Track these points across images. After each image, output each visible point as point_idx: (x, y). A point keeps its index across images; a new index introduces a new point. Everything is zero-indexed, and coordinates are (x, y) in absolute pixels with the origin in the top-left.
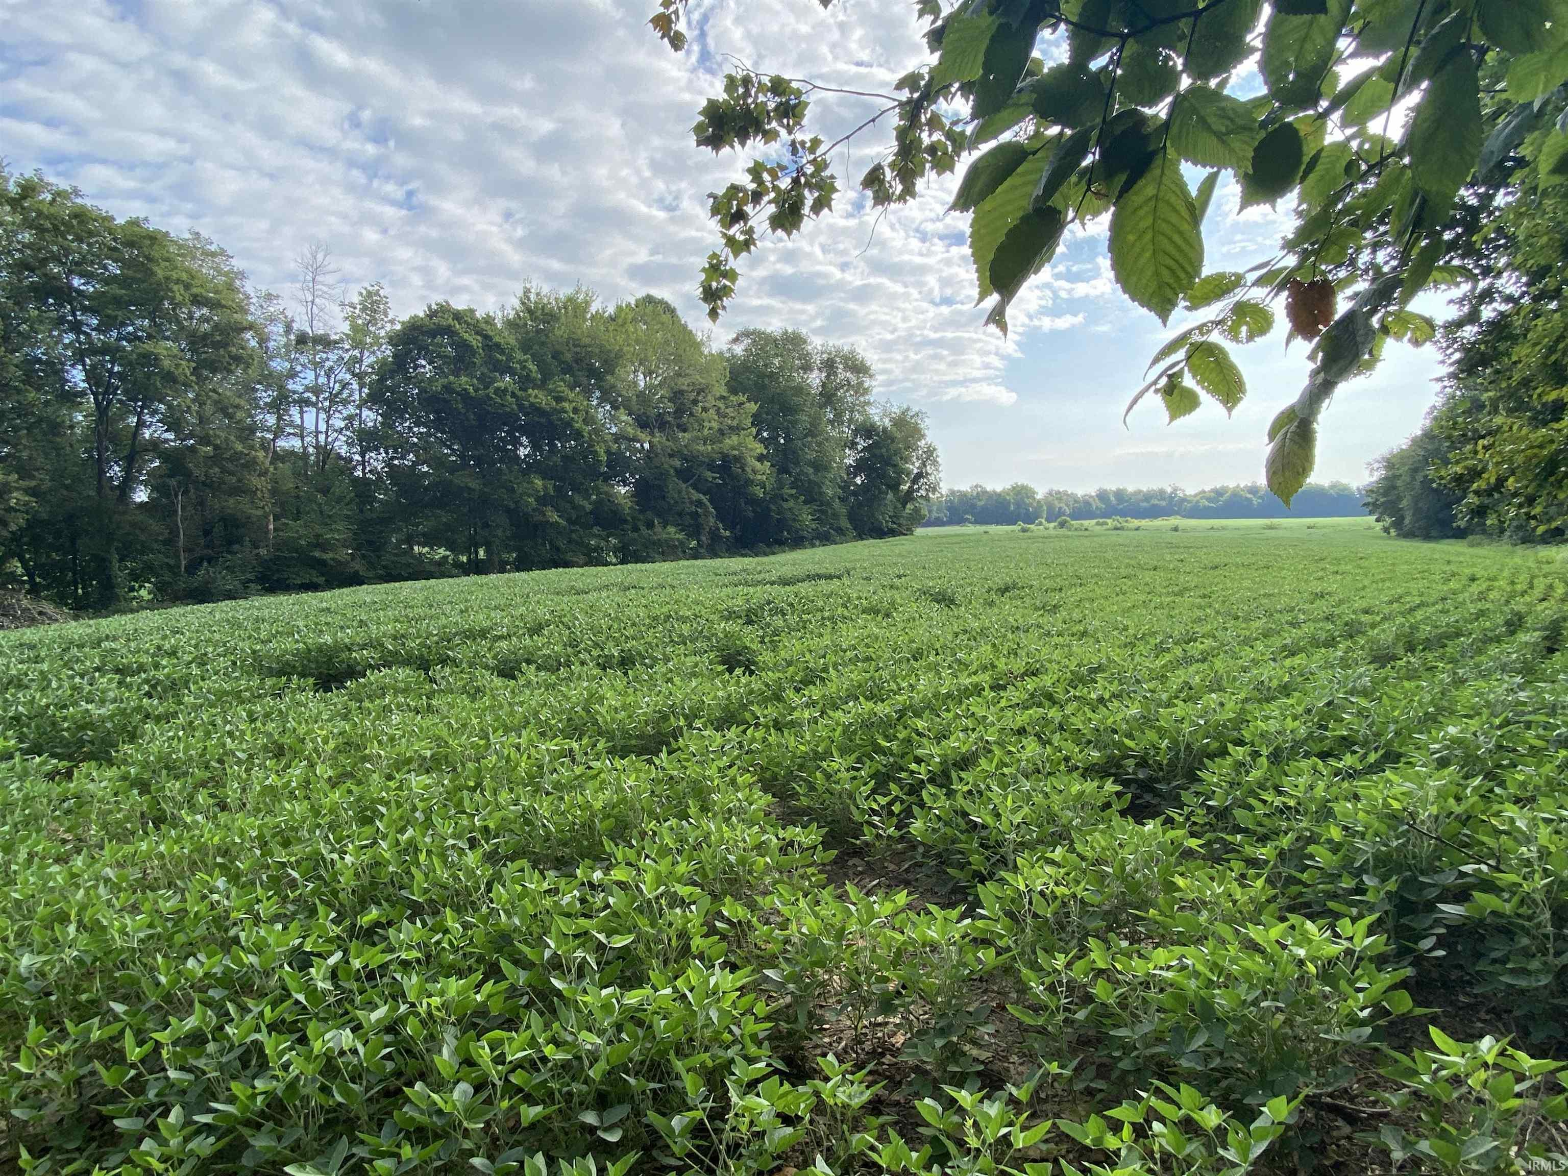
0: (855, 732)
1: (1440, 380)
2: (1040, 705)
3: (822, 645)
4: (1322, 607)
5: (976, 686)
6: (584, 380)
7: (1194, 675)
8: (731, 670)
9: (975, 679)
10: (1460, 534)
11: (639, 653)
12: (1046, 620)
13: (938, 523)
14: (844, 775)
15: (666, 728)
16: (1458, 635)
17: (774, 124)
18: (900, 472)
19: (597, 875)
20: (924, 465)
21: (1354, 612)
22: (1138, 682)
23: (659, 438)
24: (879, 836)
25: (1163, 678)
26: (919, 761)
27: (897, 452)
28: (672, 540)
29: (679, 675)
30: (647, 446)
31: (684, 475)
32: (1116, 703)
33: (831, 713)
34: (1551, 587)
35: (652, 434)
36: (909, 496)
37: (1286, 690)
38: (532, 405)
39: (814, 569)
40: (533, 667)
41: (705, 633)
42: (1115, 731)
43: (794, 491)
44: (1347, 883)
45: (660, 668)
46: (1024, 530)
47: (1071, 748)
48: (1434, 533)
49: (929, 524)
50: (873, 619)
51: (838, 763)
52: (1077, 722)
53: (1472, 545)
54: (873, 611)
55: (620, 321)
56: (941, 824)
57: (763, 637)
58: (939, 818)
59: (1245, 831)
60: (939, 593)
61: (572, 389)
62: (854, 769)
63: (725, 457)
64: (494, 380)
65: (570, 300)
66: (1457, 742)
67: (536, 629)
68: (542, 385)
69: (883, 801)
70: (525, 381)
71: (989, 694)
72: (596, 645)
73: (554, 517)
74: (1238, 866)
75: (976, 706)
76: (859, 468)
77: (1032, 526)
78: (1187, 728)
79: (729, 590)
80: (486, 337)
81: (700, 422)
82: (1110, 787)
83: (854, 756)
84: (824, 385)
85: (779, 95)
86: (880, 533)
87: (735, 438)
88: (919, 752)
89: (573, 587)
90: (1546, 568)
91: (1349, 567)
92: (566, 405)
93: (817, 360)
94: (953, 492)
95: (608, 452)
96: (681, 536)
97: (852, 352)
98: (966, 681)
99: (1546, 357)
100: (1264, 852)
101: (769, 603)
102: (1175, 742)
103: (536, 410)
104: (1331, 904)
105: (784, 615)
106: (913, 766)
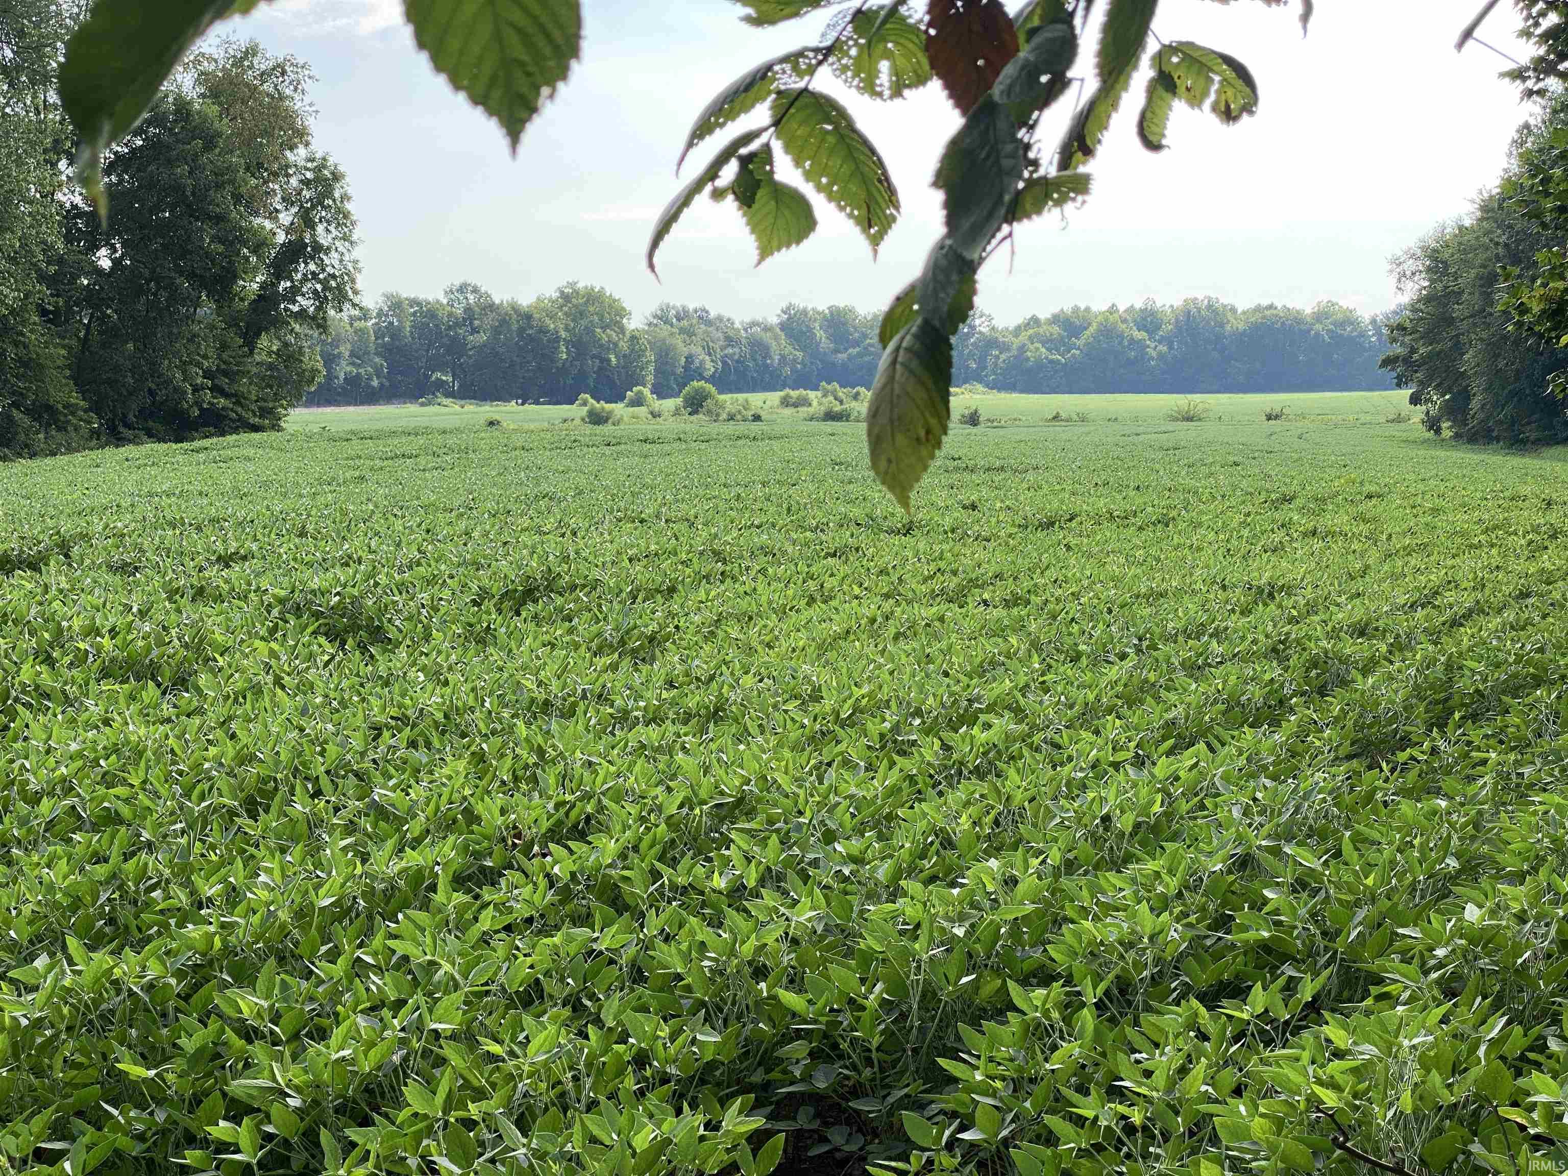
0: (50, 1046)
2: (584, 919)
4: (1269, 621)
5: (416, 877)
7: (959, 811)
9: (413, 858)
13: (356, 393)
18: (234, 238)
22: (829, 837)
25: (885, 824)
27: (224, 178)
32: (770, 897)
36: (264, 313)
37: (1152, 835)
42: (760, 973)
46: (597, 419)
47: (651, 1029)
49: (326, 397)
50: (132, 698)
54: (133, 669)
60: (340, 610)
71: (450, 899)
75: (412, 936)
76: (105, 220)
77: (618, 409)
78: (926, 951)
82: (739, 1121)
88: (239, 1086)
91: (1342, 520)
94: (396, 305)
98: (389, 866)
102: (898, 986)
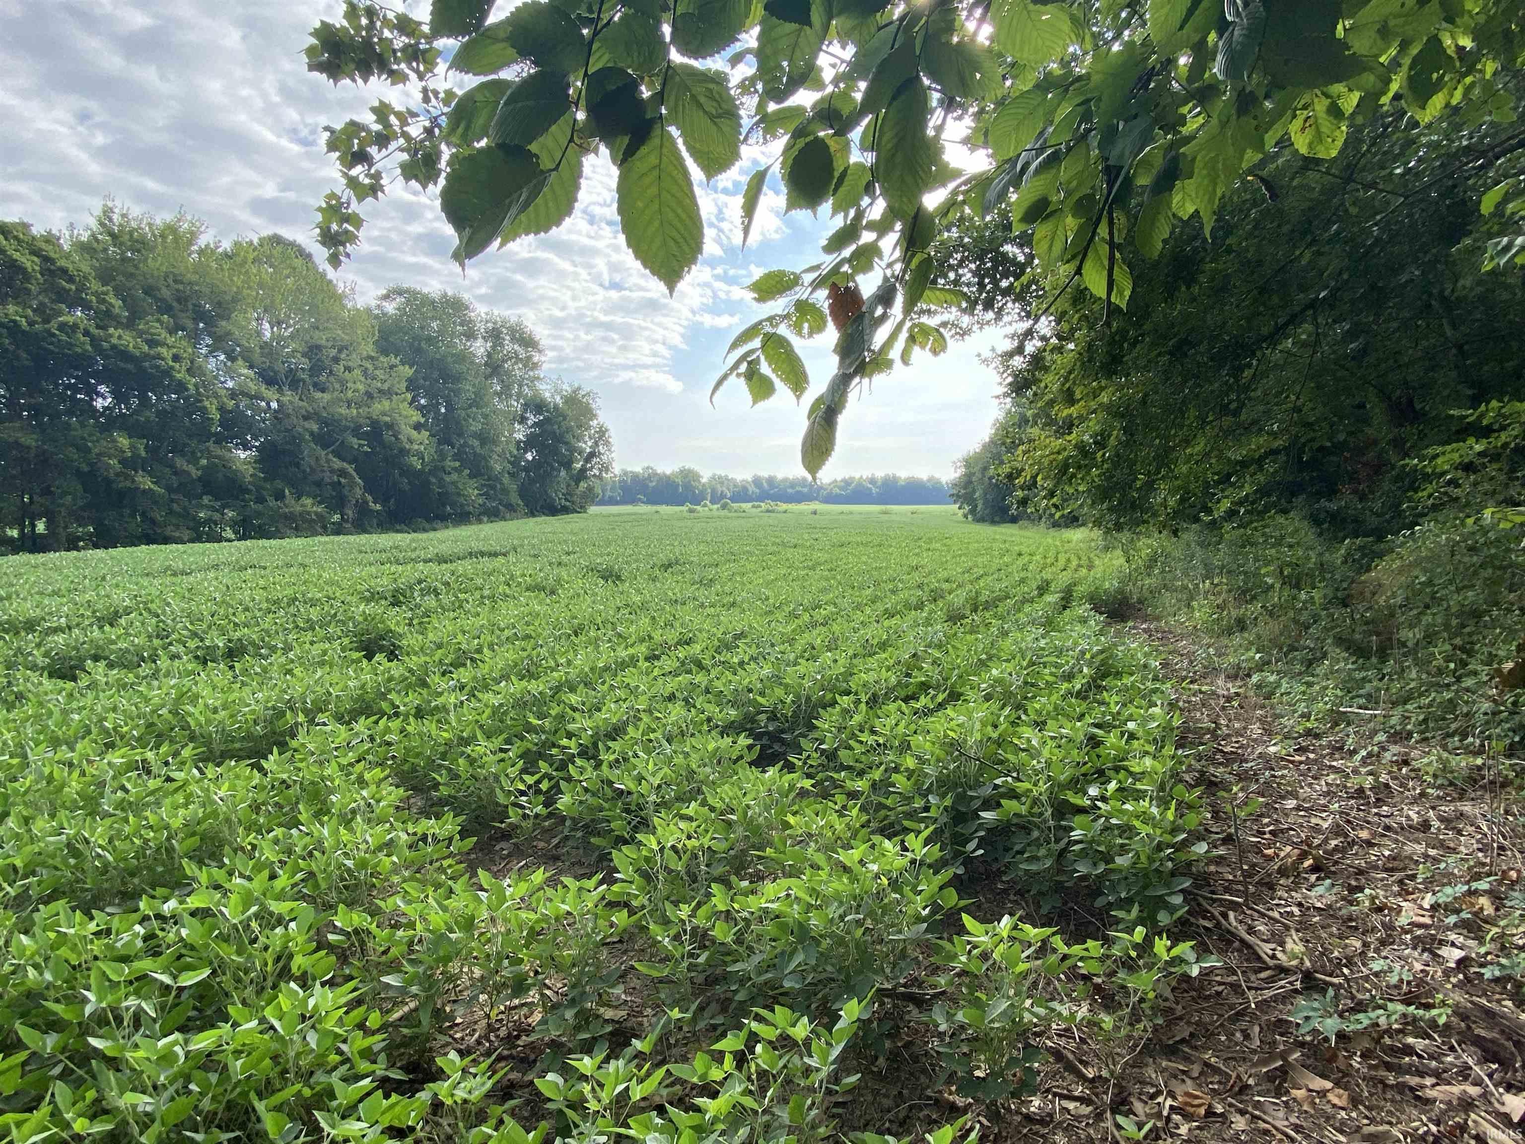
0: (505, 713)
1: (998, 397)
2: (689, 672)
3: (477, 625)
4: (917, 577)
5: (632, 657)
6: (190, 324)
7: (817, 637)
8: (369, 657)
9: (631, 651)
10: (1014, 520)
11: (253, 643)
12: (702, 594)
13: (612, 502)
14: (492, 758)
15: (280, 726)
16: (1007, 597)
17: (403, 66)
18: (573, 450)
19: (170, 906)
20: (596, 444)
21: (938, 581)
22: (773, 645)
23: (289, 396)
24: (525, 817)
25: (791, 641)
26: (570, 735)
27: (569, 429)
28: (309, 513)
29: (301, 665)
30: (274, 405)
31: (324, 441)
32: (753, 665)
33: (480, 695)
34: (1069, 560)
35: (280, 391)
36: (582, 475)
37: (883, 646)
38: (114, 347)
39: (476, 546)
40: (102, 664)
41: (340, 617)
42: (750, 691)
43: (457, 464)
44: (918, 804)
45: (278, 659)
46: (691, 511)
47: (712, 709)
48: (997, 519)
49: (602, 503)
50: (536, 597)
51: (482, 747)
52: (719, 685)
53: (1020, 528)
54: (537, 588)
55: (238, 260)
56: (588, 796)
57: (411, 619)
58: (586, 790)
59: (849, 768)
60: (606, 570)
61: (172, 332)
62: (502, 750)
63: (375, 424)
64: (60, 313)
65: (172, 229)
66: (999, 681)
67: (112, 619)
68: (130, 325)
69: (530, 780)
70: (105, 318)
71: (644, 665)
72: (194, 635)
73: (145, 482)
74: (840, 799)
75: (631, 677)
76: (530, 443)
77: (698, 508)
78: (807, 683)
79: (373, 569)
80: (46, 259)
81: (343, 383)
82: (744, 741)
83: (501, 738)
84: (489, 355)
85: (408, 35)
86: (553, 510)
87: (386, 404)
88: (571, 727)
89: (168, 568)
90: (1067, 546)
91: (938, 545)
92: (163, 351)
93: (481, 328)
94: (625, 473)
95: (221, 409)
96: (319, 509)
97: (519, 324)
98: (623, 653)
99: (1063, 385)
100: (861, 785)
101: (420, 582)
102: (798, 696)
103: (123, 354)
104: (906, 823)
105: (437, 594)
106: (565, 742)
